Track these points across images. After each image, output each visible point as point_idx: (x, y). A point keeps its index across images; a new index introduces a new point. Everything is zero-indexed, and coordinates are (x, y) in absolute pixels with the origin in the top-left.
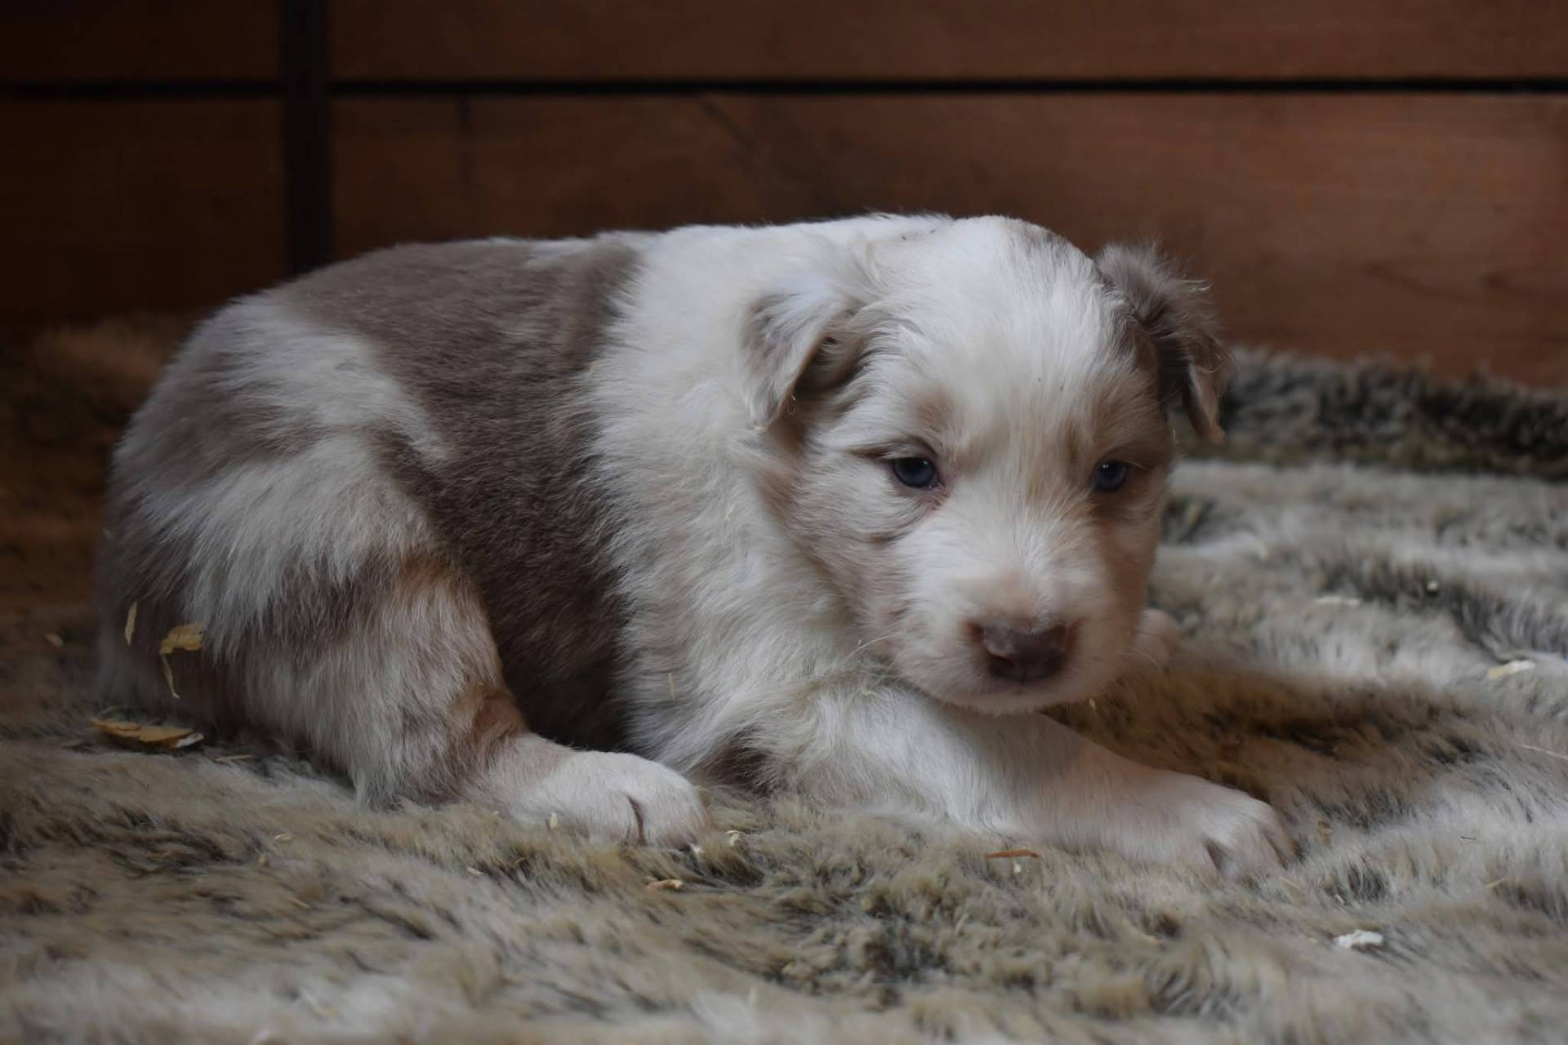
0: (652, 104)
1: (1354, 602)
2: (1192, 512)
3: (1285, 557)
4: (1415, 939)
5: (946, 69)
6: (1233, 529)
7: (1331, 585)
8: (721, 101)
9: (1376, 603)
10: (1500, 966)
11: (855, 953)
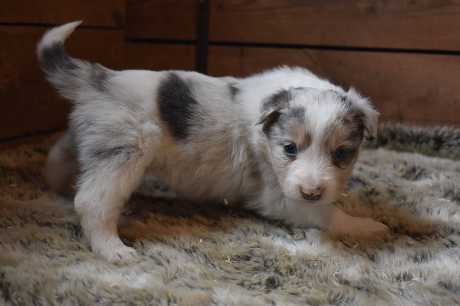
0: (291, 51)
1: (449, 201)
2: (417, 172)
3: (436, 187)
4: (410, 293)
5: (369, 45)
6: (426, 177)
7: (445, 196)
8: (309, 51)
9: (455, 202)
10: (429, 303)
11: (264, 281)
